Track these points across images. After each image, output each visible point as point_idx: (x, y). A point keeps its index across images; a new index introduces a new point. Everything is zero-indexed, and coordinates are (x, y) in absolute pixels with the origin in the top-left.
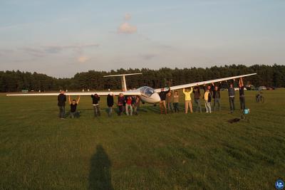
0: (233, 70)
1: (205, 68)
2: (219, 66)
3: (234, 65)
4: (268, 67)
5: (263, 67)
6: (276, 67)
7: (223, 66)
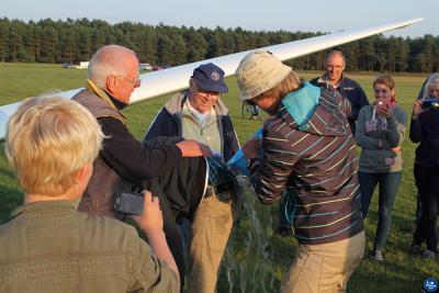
0: (83, 28)
1: (26, 21)
2: (55, 20)
3: (85, 19)
4: (148, 27)
5: (140, 27)
6: (163, 29)
7: (64, 20)
